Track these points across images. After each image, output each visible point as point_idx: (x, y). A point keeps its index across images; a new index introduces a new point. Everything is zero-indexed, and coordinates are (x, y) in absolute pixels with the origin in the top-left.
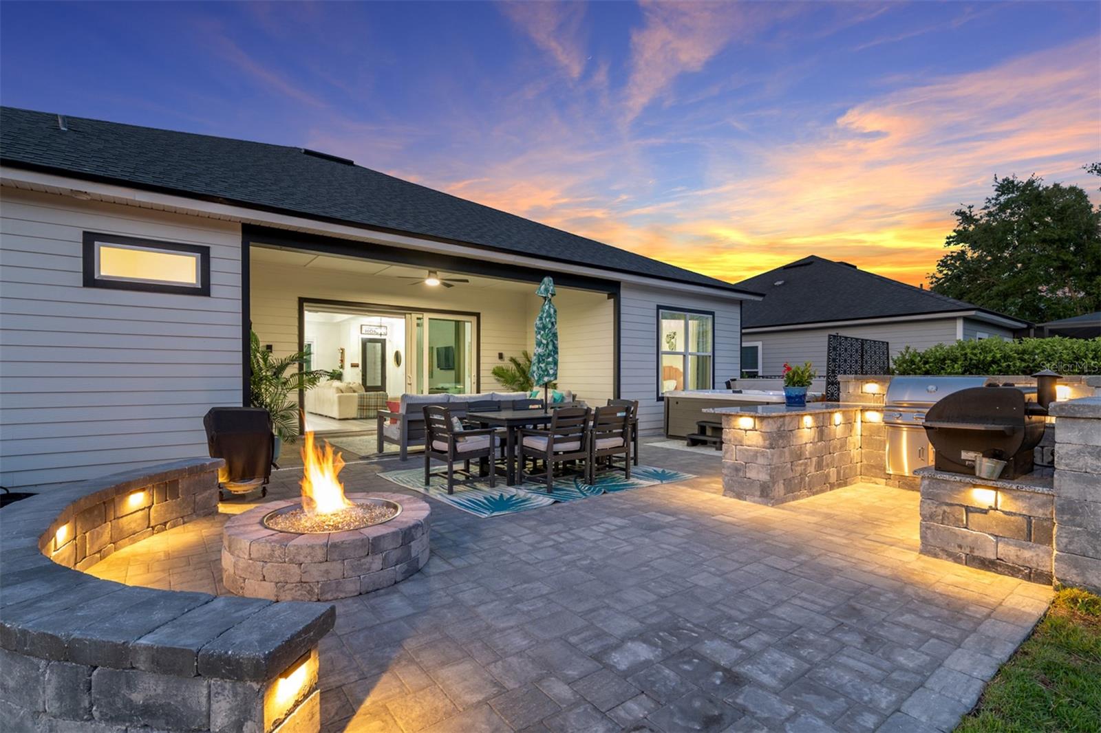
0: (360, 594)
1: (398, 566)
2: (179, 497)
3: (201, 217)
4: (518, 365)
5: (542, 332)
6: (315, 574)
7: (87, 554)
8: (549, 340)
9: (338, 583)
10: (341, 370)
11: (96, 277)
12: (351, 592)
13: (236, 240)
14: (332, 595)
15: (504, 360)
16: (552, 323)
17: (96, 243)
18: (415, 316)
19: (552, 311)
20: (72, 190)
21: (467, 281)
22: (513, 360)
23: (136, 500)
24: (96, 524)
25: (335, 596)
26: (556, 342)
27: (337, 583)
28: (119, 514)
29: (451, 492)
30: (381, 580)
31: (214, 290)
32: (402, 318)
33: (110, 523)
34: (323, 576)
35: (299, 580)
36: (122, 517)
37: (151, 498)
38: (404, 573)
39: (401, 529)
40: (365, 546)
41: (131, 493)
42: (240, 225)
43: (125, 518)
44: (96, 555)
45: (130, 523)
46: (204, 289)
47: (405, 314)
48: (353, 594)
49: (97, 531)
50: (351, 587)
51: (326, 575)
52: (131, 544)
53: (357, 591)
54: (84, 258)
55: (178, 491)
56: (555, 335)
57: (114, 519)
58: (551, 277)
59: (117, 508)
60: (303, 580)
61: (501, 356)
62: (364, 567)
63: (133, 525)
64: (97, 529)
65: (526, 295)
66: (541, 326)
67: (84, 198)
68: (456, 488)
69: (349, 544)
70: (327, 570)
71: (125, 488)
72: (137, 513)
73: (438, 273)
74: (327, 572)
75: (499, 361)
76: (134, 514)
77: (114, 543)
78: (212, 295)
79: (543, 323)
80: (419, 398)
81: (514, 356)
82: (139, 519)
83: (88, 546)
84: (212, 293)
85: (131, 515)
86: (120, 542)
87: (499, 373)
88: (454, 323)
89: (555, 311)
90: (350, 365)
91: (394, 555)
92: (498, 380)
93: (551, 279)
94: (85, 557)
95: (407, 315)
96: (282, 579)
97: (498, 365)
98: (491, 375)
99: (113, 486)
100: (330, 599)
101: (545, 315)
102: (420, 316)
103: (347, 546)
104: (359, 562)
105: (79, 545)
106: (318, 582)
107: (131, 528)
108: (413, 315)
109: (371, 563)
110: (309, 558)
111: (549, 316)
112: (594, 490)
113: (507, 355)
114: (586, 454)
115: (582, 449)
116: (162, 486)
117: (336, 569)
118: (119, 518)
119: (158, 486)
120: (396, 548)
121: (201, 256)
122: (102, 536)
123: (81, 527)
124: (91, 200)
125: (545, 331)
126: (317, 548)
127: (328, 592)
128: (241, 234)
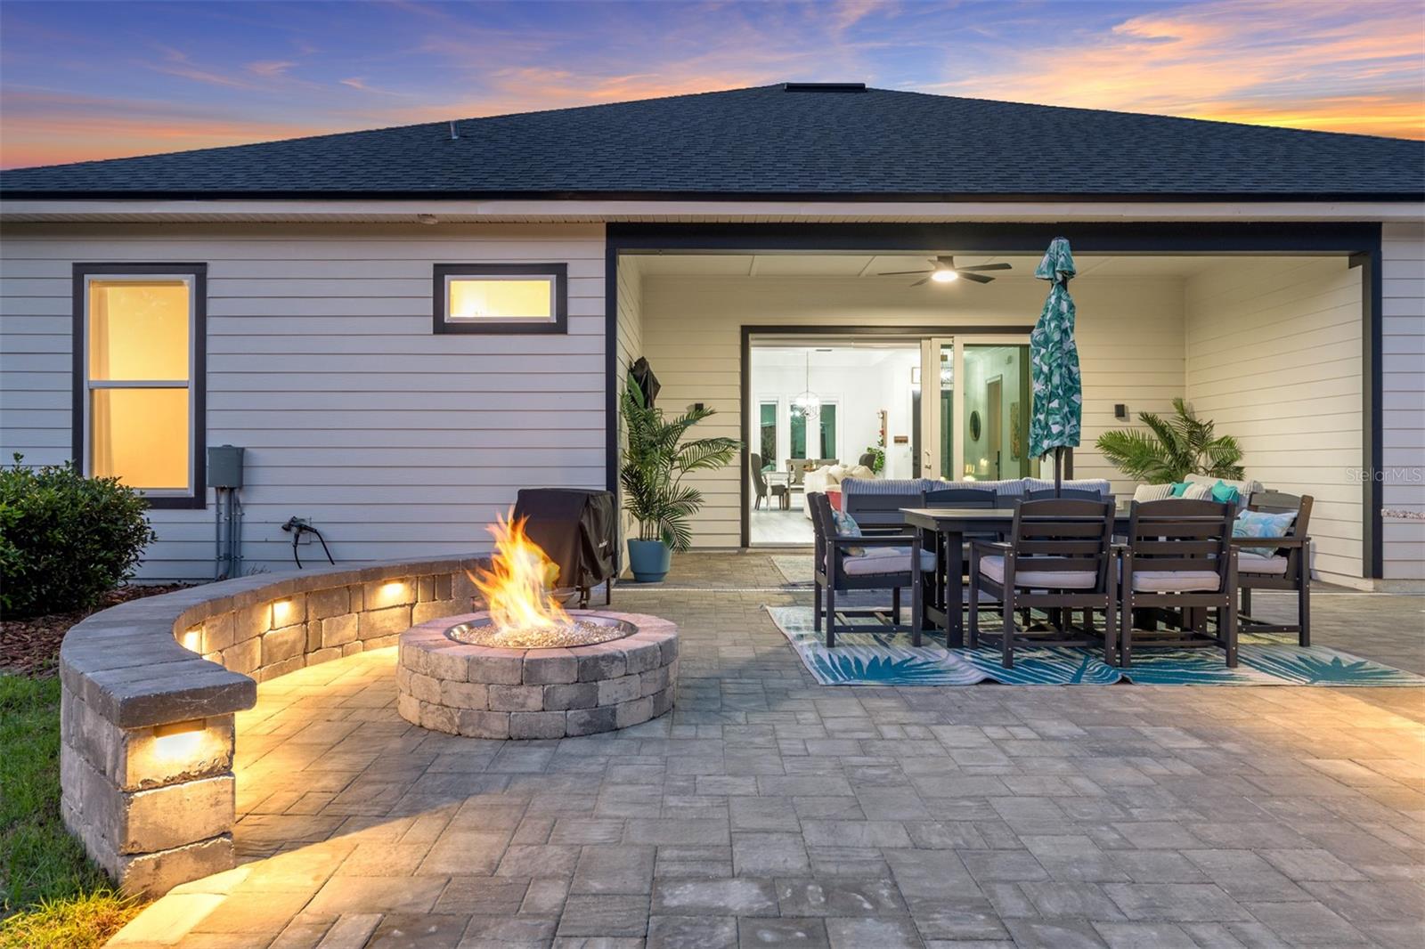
0: (511, 738)
1: (570, 712)
2: (451, 599)
3: (558, 223)
4: (1161, 430)
5: (1043, 351)
6: (456, 696)
7: (323, 645)
8: (1055, 364)
9: (482, 716)
10: (882, 449)
11: (446, 321)
12: (497, 732)
13: (598, 249)
14: (473, 731)
15: (1128, 420)
16: (1065, 332)
17: (447, 277)
18: (937, 341)
19: (1064, 306)
20: (419, 215)
21: (1007, 267)
22: (1149, 420)
23: (393, 593)
24: (336, 612)
25: (478, 732)
26: (1074, 369)
27: (480, 715)
28: (368, 607)
29: (831, 644)
30: (542, 725)
31: (573, 325)
32: (916, 348)
33: (356, 615)
34: (464, 702)
35: (439, 701)
36: (373, 610)
37: (414, 593)
38: (583, 725)
39: (578, 658)
40: (517, 670)
41: (385, 583)
42: (604, 225)
43: (376, 612)
44: (336, 649)
45: (384, 620)
46: (559, 326)
47: (920, 339)
48: (499, 737)
49: (338, 621)
50: (498, 725)
51: (467, 701)
52: (385, 647)
53: (505, 732)
54: (434, 298)
55: (451, 590)
56: (1072, 355)
57: (363, 611)
58: (1066, 237)
59: (367, 598)
60: (444, 702)
61: (1120, 411)
62: (515, 700)
63: (388, 624)
64: (337, 618)
65: (1183, 282)
66: (1042, 337)
67: (431, 222)
68: (841, 637)
69: (496, 662)
70: (468, 694)
71: (376, 575)
72: (394, 609)
73: (955, 259)
74: (469, 697)
75: (1118, 422)
76: (390, 610)
77: (363, 641)
78: (569, 333)
79: (1045, 332)
80: (869, 486)
81: (1150, 411)
82: (397, 617)
83: (324, 636)
84: (571, 329)
85: (385, 611)
86: (371, 641)
87: (1114, 446)
88: (1018, 349)
89: (1071, 306)
90: (893, 441)
91: (565, 694)
92: (1115, 461)
93: (1065, 241)
94: (320, 648)
95: (923, 341)
96: (425, 697)
97: (1112, 430)
98: (1098, 450)
99: (359, 570)
100: (471, 735)
101: (1049, 316)
102: (948, 341)
103: (494, 665)
104: (508, 692)
105: (311, 632)
106: (459, 709)
107: (385, 627)
108: (933, 339)
109: (526, 697)
110: (450, 673)
111: (1059, 316)
112: (1106, 674)
113: (1134, 409)
114: (1108, 599)
115: (1100, 589)
116: (428, 580)
117: (480, 694)
118: (369, 611)
119: (423, 580)
120: (568, 684)
121: (557, 278)
122: (344, 629)
123: (314, 612)
124: (439, 223)
125: (1047, 348)
126: (458, 661)
127: (470, 725)
128: (604, 239)
